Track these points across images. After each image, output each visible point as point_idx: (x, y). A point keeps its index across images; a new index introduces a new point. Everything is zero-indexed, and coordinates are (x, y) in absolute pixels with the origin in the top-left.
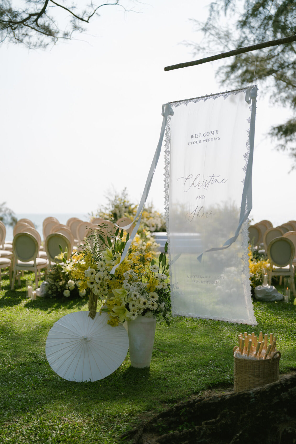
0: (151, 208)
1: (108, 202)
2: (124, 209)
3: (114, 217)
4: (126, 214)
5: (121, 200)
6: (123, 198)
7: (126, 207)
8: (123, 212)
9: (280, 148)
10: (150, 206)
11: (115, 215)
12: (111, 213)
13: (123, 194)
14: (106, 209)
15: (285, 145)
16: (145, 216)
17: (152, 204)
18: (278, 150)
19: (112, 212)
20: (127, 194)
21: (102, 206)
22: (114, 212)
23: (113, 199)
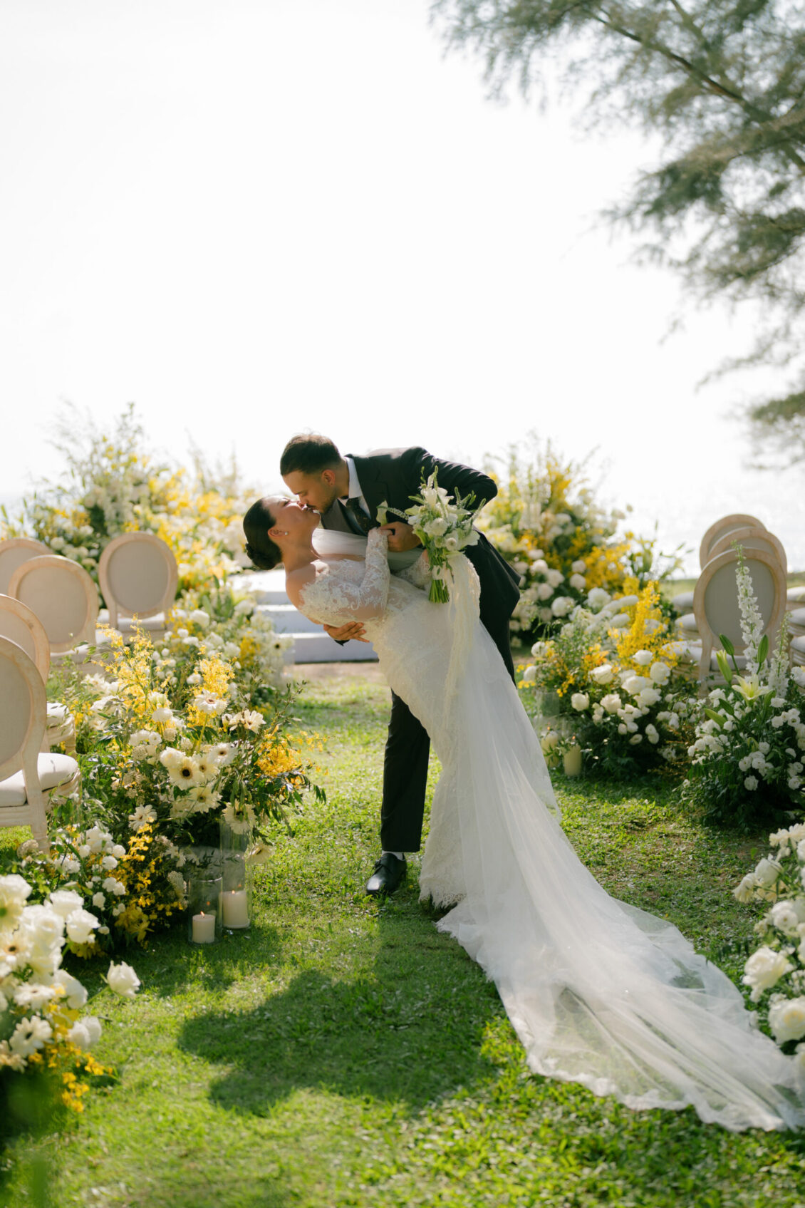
0: (233, 478)
1: (66, 467)
2: (130, 489)
3: (91, 525)
4: (138, 508)
5: (119, 454)
6: (124, 445)
7: (138, 484)
8: (126, 502)
9: (645, 255)
10: (228, 472)
11: (96, 516)
12: (81, 509)
13: (123, 429)
14: (62, 491)
15: (663, 246)
16: (213, 511)
17: (235, 467)
18: (640, 263)
19: (83, 503)
20: (139, 430)
21: (46, 480)
22: (91, 505)
23: (83, 451)
